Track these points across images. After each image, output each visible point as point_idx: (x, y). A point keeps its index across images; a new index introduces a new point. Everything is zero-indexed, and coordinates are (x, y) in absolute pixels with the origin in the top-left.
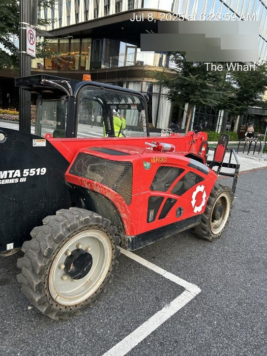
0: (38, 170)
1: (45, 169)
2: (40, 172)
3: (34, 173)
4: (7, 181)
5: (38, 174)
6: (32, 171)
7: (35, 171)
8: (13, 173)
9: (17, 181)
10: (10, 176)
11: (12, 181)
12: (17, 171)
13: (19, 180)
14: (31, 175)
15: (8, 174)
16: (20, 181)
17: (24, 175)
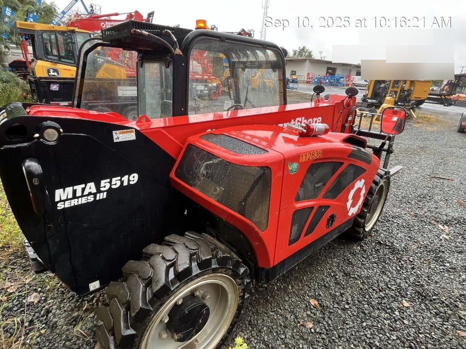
0: (125, 178)
1: (136, 175)
2: (129, 181)
3: (119, 183)
4: (75, 202)
5: (125, 184)
6: (116, 182)
7: (121, 180)
8: (83, 190)
9: (91, 198)
10: (79, 194)
11: (83, 201)
12: (89, 185)
13: (95, 197)
14: (113, 187)
15: (75, 192)
16: (98, 198)
17: (102, 189)
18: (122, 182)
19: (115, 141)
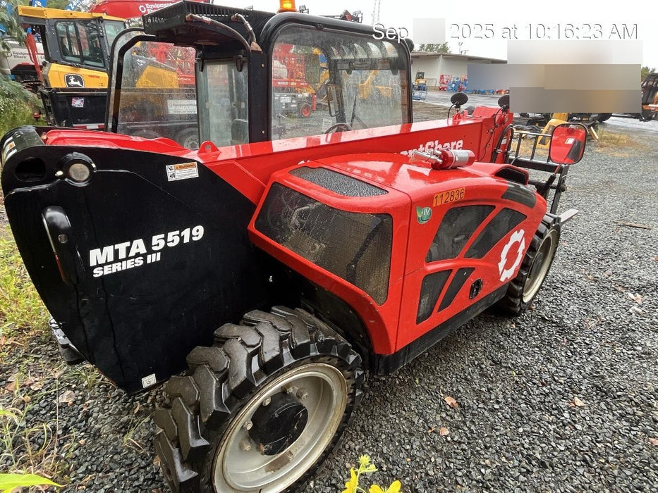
0: (186, 233)
1: (201, 228)
2: (191, 236)
3: (177, 240)
4: (117, 267)
5: (186, 240)
6: (173, 238)
7: (179, 235)
8: (128, 249)
9: (139, 262)
10: (122, 255)
11: (129, 265)
12: (136, 242)
13: (145, 260)
14: (170, 245)
15: (116, 252)
16: (149, 261)
17: (154, 248)
18: (182, 238)
19: (170, 179)
